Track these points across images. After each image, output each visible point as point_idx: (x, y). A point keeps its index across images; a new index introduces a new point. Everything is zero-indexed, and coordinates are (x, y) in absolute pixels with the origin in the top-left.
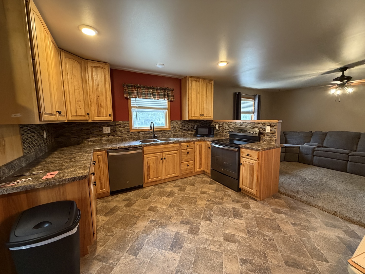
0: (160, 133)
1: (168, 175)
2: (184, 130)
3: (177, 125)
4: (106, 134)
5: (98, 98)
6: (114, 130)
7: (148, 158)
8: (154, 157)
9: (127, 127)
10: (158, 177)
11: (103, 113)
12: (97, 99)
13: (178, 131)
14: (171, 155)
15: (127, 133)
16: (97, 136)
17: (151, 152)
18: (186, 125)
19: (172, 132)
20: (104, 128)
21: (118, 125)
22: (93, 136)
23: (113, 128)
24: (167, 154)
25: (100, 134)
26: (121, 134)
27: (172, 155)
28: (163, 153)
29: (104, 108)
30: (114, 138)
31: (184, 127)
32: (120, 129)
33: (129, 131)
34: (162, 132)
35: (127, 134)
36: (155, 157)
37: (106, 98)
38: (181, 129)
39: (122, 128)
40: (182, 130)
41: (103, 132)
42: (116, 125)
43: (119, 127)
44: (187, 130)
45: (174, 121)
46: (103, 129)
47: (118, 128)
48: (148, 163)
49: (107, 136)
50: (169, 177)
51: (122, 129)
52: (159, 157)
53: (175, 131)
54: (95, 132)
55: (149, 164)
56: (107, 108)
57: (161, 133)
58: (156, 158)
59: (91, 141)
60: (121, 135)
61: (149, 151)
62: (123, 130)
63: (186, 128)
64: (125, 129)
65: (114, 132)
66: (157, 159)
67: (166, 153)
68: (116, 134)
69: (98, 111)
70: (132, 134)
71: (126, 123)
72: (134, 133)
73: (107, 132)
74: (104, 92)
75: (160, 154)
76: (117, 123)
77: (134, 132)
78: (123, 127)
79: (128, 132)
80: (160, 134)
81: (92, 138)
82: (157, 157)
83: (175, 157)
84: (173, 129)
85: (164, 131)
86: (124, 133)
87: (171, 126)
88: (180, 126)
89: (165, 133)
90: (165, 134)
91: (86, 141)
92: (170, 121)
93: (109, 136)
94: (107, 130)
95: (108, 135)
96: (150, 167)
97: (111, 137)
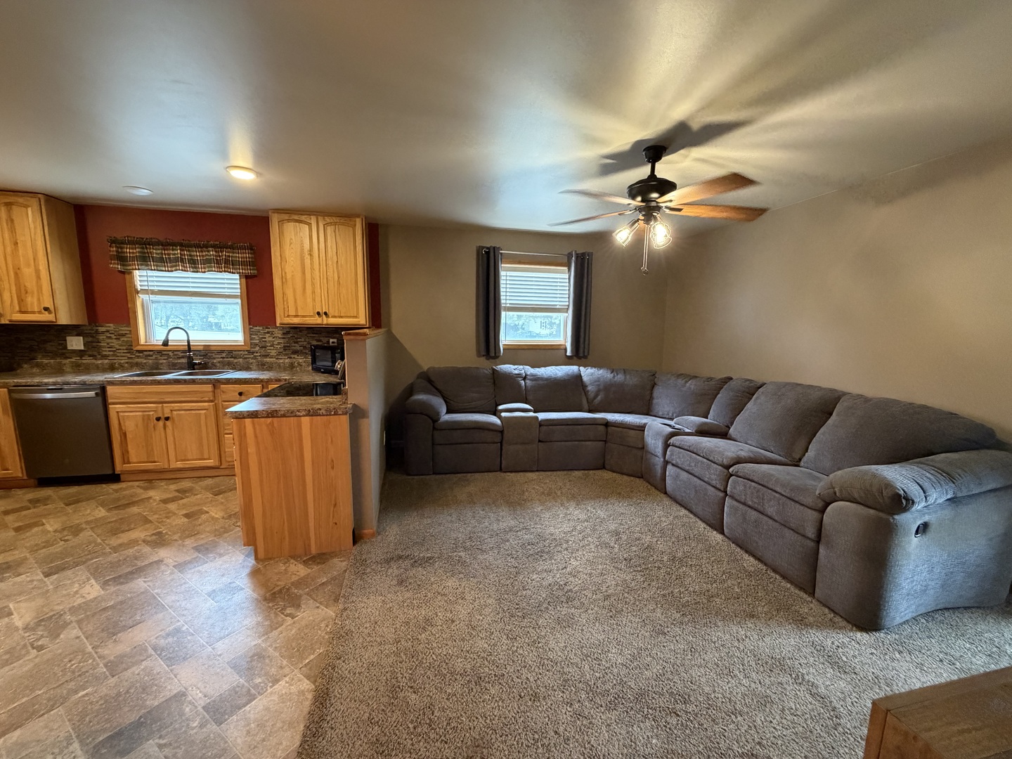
0: (220, 356)
1: (182, 461)
2: (295, 352)
3: (271, 339)
4: (74, 351)
5: (18, 271)
6: (94, 344)
7: (121, 414)
8: (137, 414)
9: (126, 339)
10: (155, 462)
11: (32, 304)
12: (16, 274)
13: (273, 353)
14: (188, 412)
15: (125, 351)
16: (54, 355)
17: (129, 400)
18: (299, 340)
19: (255, 354)
20: (69, 338)
21: (103, 332)
22: (45, 354)
23: (90, 339)
24: (176, 408)
25: (60, 351)
26: (112, 353)
27: (193, 412)
28: (164, 405)
29: (33, 293)
30: (94, 361)
31: (293, 345)
32: (108, 342)
33: (132, 348)
34: (224, 355)
35: (128, 355)
36: (140, 413)
37: (37, 272)
38: (285, 350)
39: (114, 341)
40: (287, 352)
41: (66, 347)
42: (97, 332)
43: (105, 337)
44: (304, 351)
45: (261, 328)
46: (66, 340)
47: (103, 339)
48: (122, 424)
49: (76, 357)
50: (187, 466)
51: (115, 343)
52: (151, 413)
53: (263, 353)
54: (49, 347)
55: (123, 428)
56: (42, 293)
57: (223, 358)
58: (144, 415)
59: (38, 365)
60: (113, 355)
61: (123, 398)
62: (117, 344)
63: (302, 348)
64: (120, 342)
65: (92, 348)
66: (146, 419)
67: (173, 405)
68: (99, 354)
69: (21, 301)
70: (141, 355)
71: (124, 329)
72: (145, 353)
73: (75, 347)
74: (32, 258)
75: (156, 407)
76: (101, 329)
77: (146, 351)
78: (115, 337)
79: (130, 350)
80: (218, 358)
81: (41, 359)
82: (147, 413)
83: (203, 418)
84: (257, 348)
85: (230, 352)
86: (120, 351)
87: (251, 339)
88: (281, 341)
89: (235, 358)
90: (233, 359)
91: (26, 366)
92: (248, 327)
93: (81, 357)
94: (75, 343)
95: (80, 353)
96: (129, 436)
97: (87, 360)
